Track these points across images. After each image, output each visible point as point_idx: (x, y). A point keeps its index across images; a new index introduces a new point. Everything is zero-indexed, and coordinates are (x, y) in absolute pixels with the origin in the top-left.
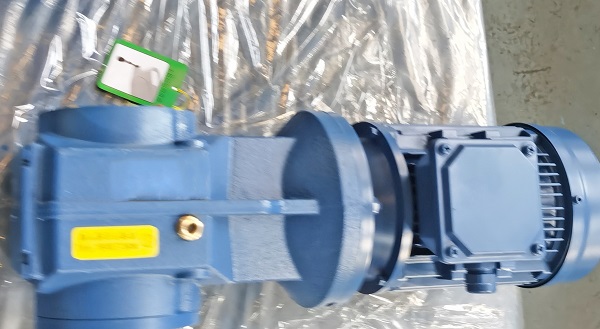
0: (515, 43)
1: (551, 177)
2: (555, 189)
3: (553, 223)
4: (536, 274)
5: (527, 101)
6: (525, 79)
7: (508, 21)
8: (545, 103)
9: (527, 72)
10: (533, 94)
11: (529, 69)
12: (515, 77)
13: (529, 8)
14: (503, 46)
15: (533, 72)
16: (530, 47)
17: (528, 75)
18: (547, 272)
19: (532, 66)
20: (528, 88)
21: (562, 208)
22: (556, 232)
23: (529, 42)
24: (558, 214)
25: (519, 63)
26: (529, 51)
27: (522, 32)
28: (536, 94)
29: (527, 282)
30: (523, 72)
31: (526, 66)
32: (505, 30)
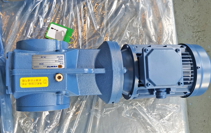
0: (193, 23)
1: (190, 60)
2: (191, 64)
3: (190, 76)
4: (185, 93)
5: (197, 41)
6: (196, 34)
7: (191, 16)
8: (203, 41)
9: (197, 32)
10: (199, 39)
11: (197, 31)
12: (193, 34)
13: (198, 11)
14: (189, 24)
15: (199, 32)
16: (198, 24)
17: (197, 33)
18: (189, 92)
19: (199, 30)
20: (197, 37)
21: (193, 71)
22: (191, 79)
23: (198, 22)
24: (192, 72)
25: (194, 29)
26: (198, 25)
27: (195, 19)
28: (200, 39)
29: (183, 96)
30: (195, 32)
31: (197, 30)
32: (189, 18)
